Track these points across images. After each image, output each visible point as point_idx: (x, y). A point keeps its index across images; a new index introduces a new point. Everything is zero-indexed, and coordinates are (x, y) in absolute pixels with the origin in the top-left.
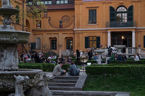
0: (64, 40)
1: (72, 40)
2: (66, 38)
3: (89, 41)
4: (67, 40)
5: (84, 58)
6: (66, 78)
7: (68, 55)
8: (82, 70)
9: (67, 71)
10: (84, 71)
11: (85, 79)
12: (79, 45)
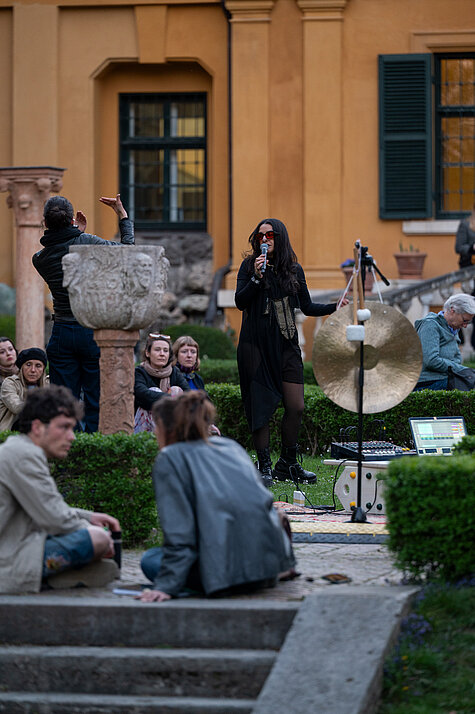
0: (85, 94)
1: (196, 102)
2: (116, 70)
3: (441, 113)
4: (125, 100)
5: (363, 356)
6: (123, 627)
7: (142, 309)
8: (339, 524)
9: (131, 536)
10: (366, 539)
11: (380, 644)
12: (290, 172)
